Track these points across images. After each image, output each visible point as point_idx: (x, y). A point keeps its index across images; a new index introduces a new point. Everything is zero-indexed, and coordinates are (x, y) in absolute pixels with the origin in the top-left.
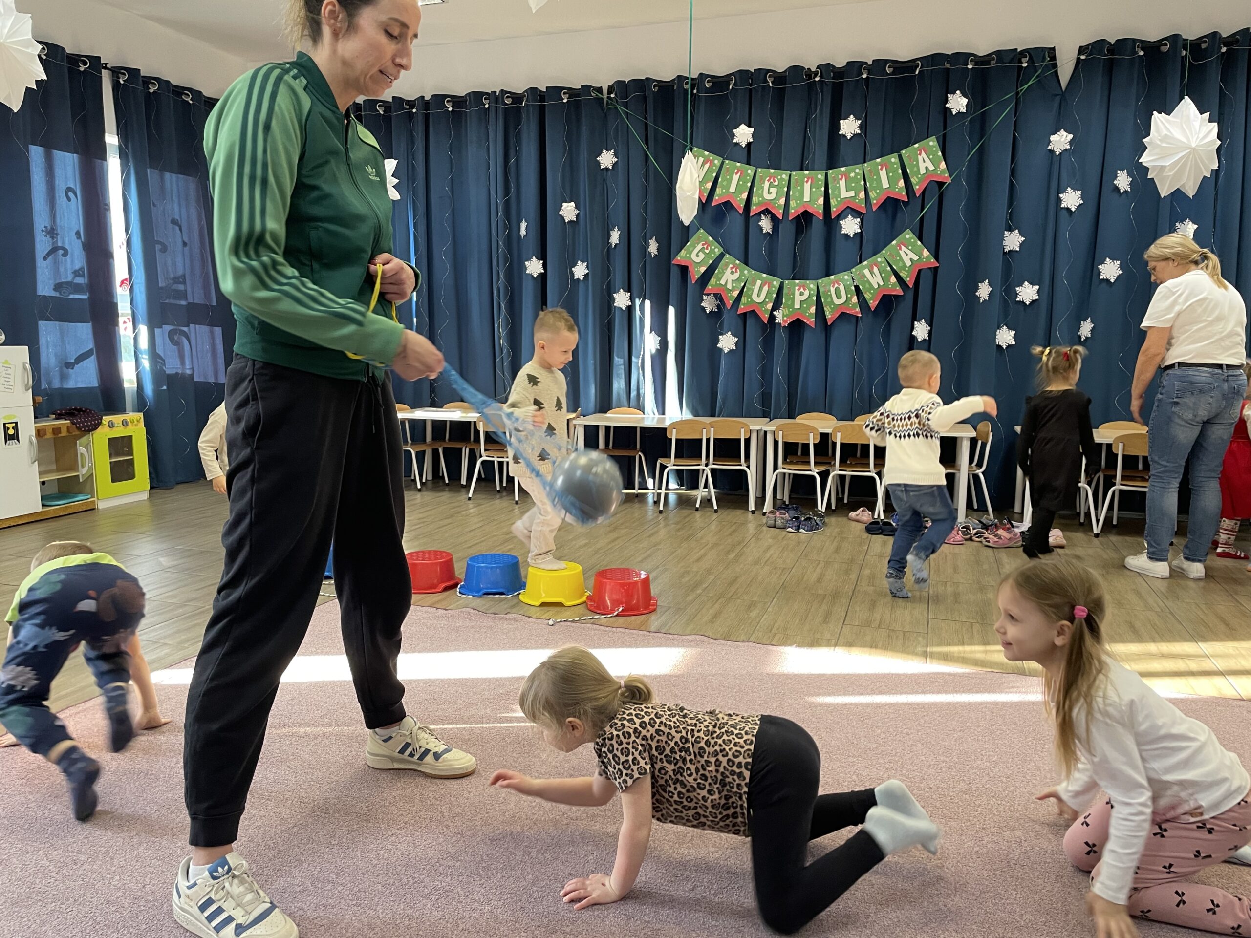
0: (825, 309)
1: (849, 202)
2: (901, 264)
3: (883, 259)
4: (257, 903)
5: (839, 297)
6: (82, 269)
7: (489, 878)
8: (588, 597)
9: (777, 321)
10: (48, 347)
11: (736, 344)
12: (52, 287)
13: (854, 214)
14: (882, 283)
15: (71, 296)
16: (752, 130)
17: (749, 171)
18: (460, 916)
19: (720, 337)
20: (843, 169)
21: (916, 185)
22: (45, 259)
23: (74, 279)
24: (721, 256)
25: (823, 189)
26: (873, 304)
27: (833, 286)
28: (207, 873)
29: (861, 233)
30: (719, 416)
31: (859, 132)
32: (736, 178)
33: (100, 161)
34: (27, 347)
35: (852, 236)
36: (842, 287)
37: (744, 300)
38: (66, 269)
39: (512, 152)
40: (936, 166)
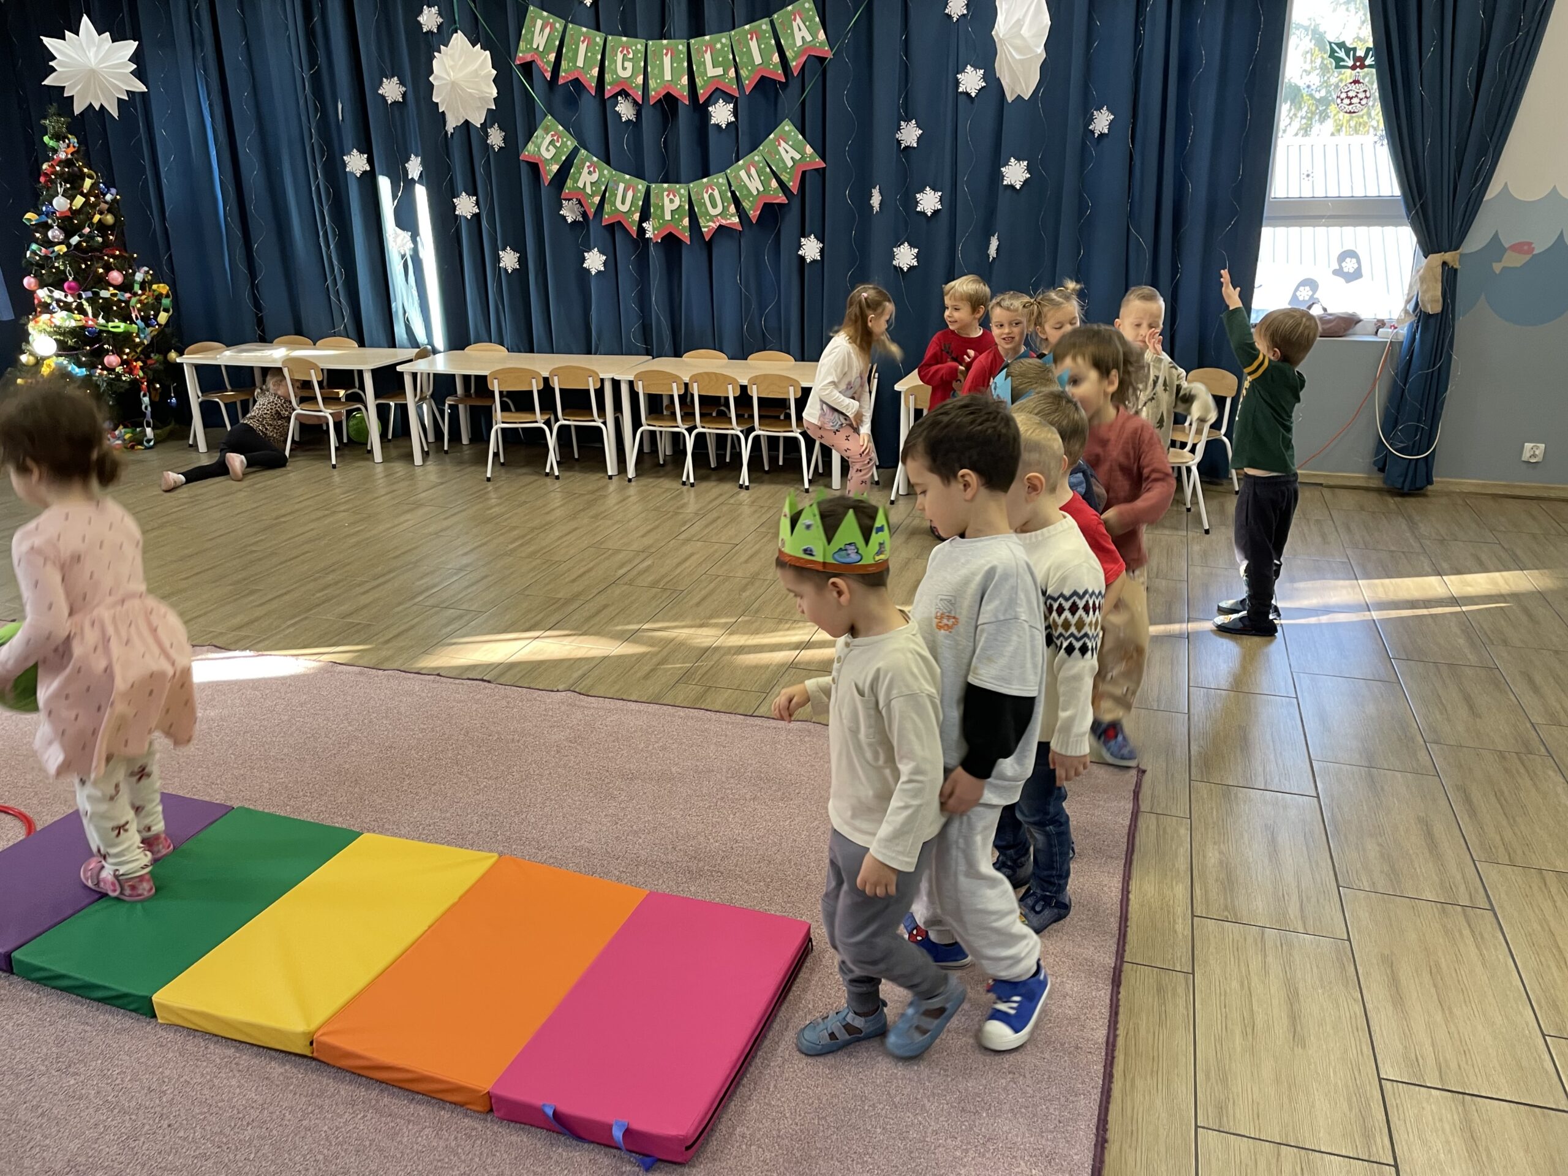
0: (700, 220)
1: (718, 82)
2: (781, 164)
3: (761, 158)
5: (714, 206)
9: (647, 236)
11: (605, 264)
13: (724, 96)
14: (761, 189)
17: (598, 39)
19: (585, 255)
20: (707, 38)
21: (793, 60)
24: (575, 151)
25: (686, 64)
26: (753, 214)
27: (707, 192)
29: (736, 122)
32: (582, 48)
35: (724, 126)
36: (716, 193)
37: (607, 207)
39: (314, 9)
40: (814, 36)
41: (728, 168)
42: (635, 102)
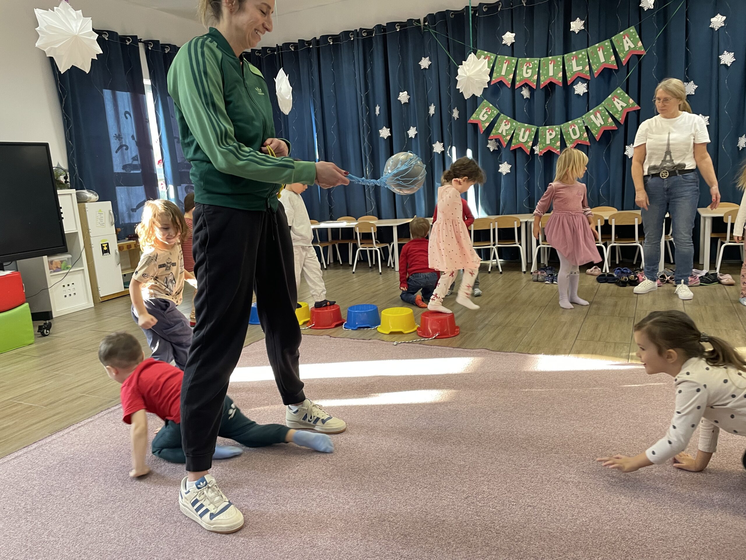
0: (567, 142)
1: (579, 73)
2: (615, 110)
3: (603, 108)
4: (221, 502)
5: (575, 134)
6: (136, 156)
7: (349, 490)
8: (418, 328)
9: (535, 153)
10: (122, 201)
11: (511, 169)
12: (121, 167)
13: (583, 81)
14: (603, 123)
15: (132, 172)
16: (514, 34)
17: (513, 61)
18: (332, 511)
19: (500, 165)
20: (574, 53)
21: (623, 58)
22: (116, 152)
23: (132, 162)
24: (498, 116)
25: (561, 67)
26: (597, 137)
27: (571, 128)
28: (195, 486)
29: (588, 92)
30: (502, 215)
31: (583, 28)
32: (505, 66)
33: (141, 95)
34: (110, 202)
35: (582, 95)
36: (577, 128)
37: (514, 141)
38: (128, 157)
39: (368, 65)
40: (636, 44)
41: (583, 115)
42: (532, 89)
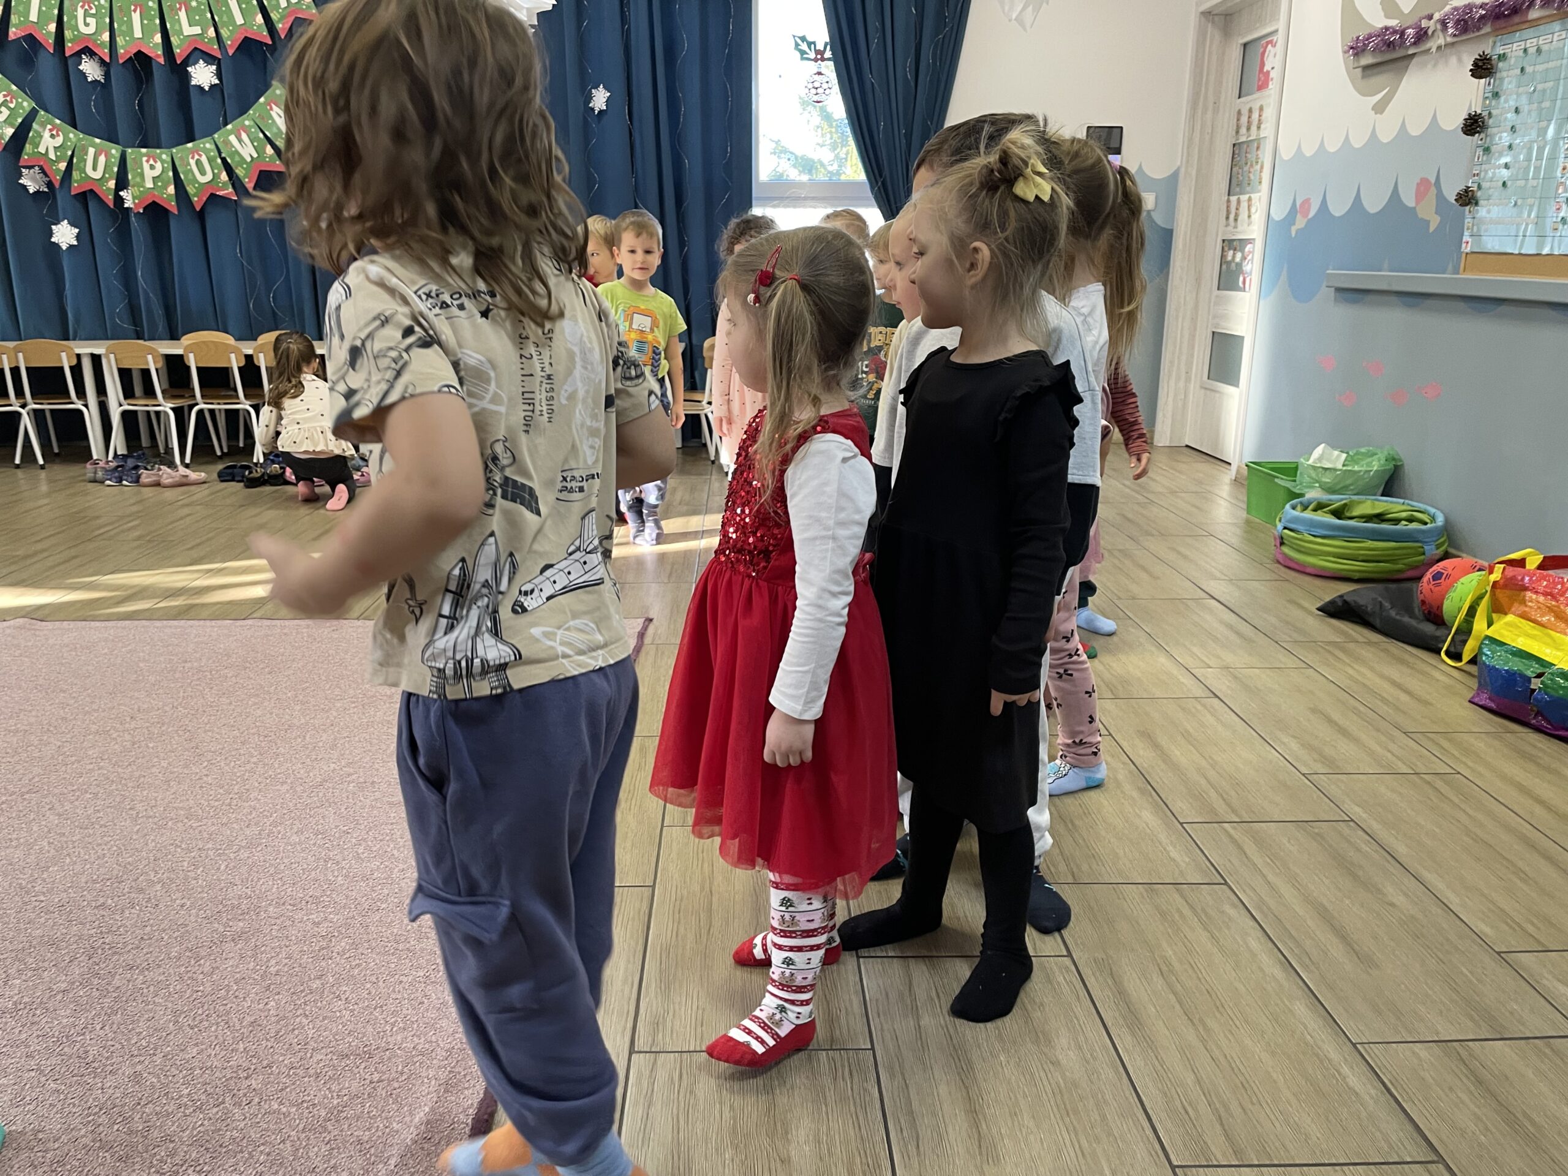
0: (187, 189)
1: (196, 41)
3: (252, 123)
11: (78, 237)
13: (206, 59)
14: (255, 155)
19: (54, 227)
21: (278, 22)
24: (33, 113)
25: (158, 21)
26: (248, 182)
27: (193, 158)
29: (220, 85)
37: (75, 175)
41: (215, 132)
42: (102, 62)
